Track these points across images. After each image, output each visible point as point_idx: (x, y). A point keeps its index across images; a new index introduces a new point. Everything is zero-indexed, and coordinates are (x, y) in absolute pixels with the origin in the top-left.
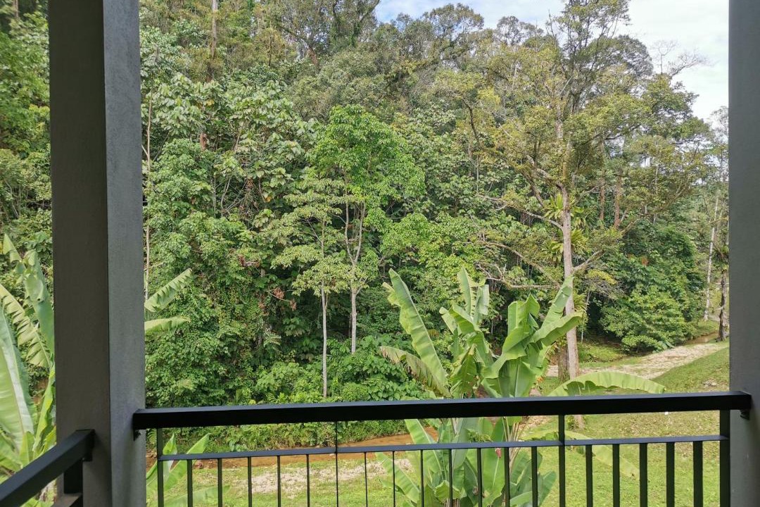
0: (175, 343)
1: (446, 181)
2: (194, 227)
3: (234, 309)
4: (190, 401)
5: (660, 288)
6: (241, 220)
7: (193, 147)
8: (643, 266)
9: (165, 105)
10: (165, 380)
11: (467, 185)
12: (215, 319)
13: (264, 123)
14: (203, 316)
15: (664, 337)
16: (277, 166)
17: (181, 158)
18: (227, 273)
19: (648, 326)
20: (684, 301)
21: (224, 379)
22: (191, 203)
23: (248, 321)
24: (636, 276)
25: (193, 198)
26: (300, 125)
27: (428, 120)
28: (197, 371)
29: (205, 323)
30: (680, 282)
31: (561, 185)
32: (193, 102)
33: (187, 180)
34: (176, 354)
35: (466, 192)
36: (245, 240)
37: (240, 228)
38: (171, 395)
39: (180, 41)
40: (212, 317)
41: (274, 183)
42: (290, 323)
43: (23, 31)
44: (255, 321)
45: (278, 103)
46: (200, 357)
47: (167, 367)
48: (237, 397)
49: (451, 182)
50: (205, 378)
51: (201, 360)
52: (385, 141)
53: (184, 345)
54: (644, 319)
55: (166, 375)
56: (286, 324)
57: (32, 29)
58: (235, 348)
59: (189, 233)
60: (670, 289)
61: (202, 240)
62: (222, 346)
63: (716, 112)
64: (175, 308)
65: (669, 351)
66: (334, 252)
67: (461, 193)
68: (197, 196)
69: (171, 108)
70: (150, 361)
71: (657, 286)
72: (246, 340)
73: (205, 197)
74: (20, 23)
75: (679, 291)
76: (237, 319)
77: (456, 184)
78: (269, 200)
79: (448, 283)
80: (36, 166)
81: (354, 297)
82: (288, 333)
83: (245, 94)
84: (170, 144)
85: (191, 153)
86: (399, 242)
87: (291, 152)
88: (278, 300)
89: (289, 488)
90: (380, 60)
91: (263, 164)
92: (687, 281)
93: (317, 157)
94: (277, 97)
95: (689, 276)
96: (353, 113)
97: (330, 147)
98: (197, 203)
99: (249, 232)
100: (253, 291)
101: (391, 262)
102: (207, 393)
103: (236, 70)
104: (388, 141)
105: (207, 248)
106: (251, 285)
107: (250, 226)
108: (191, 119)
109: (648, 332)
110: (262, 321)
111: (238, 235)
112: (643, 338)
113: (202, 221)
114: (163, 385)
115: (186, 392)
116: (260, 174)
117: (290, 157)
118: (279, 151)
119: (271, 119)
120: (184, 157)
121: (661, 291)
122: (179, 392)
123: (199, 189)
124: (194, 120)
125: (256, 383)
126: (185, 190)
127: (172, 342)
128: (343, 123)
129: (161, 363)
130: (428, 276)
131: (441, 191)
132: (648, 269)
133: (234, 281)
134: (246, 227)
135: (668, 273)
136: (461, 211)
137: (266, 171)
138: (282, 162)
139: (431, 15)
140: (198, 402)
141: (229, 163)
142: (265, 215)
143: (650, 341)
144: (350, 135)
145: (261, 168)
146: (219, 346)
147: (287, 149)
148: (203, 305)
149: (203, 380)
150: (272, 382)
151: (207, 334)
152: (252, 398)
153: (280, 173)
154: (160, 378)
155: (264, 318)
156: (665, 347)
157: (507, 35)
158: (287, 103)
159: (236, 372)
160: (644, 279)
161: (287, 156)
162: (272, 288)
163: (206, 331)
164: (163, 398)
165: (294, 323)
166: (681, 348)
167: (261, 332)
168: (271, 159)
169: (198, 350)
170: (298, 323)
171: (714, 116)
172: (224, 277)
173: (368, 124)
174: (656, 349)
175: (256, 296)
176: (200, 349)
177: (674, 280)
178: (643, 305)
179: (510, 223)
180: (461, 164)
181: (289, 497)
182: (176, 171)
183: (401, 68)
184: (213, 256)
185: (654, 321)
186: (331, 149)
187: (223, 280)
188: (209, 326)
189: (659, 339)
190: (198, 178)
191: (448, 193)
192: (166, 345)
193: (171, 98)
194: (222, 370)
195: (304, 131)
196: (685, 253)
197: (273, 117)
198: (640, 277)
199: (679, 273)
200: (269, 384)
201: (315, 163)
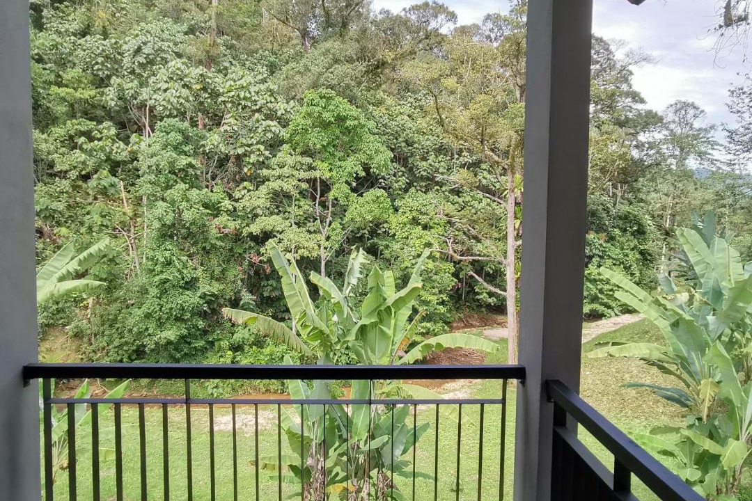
0: (160, 299)
1: (424, 159)
2: (177, 197)
3: (213, 271)
4: (173, 350)
5: (614, 262)
6: (224, 192)
7: (182, 126)
8: (600, 242)
9: (159, 89)
10: (151, 331)
11: (442, 163)
12: (196, 280)
13: (249, 104)
14: (185, 276)
15: (614, 305)
16: (257, 144)
17: (169, 136)
18: (207, 239)
19: (600, 296)
20: (635, 274)
21: (205, 332)
22: (177, 176)
23: (227, 281)
24: (594, 251)
25: (179, 171)
26: (281, 107)
27: (417, 104)
28: (179, 324)
29: (187, 283)
30: (633, 257)
31: (506, 167)
32: (185, 86)
33: (174, 155)
34: (161, 309)
35: (441, 170)
36: (225, 210)
37: (222, 199)
38: (156, 343)
39: (191, 31)
40: (193, 278)
41: (253, 158)
42: (268, 285)
43: (53, 19)
44: (234, 282)
45: (263, 87)
46: (181, 312)
47: (153, 319)
48: (216, 348)
49: (429, 161)
50: (186, 331)
51: (182, 315)
52: (352, 123)
53: (168, 301)
54: (597, 289)
55: (152, 326)
56: (264, 286)
57: (62, 18)
58: (215, 306)
59: (173, 203)
60: (623, 263)
61: (185, 209)
62: (202, 303)
63: (671, 106)
64: (159, 269)
65: (616, 318)
66: (310, 222)
67: (437, 170)
68: (183, 170)
69: (165, 91)
70: (138, 314)
71: (611, 260)
72: (225, 299)
73: (191, 171)
74: (51, 13)
75: (631, 266)
76: (217, 280)
77: (433, 164)
78: (249, 174)
79: (413, 253)
80: (56, 140)
81: (323, 263)
82: (266, 294)
83: (237, 79)
84: (161, 124)
85: (180, 131)
86: (360, 215)
87: (271, 131)
88: (255, 263)
89: (248, 427)
90: (363, 49)
91: (244, 141)
92: (638, 256)
93: (290, 137)
94: (264, 81)
95: (642, 253)
96: (324, 97)
97: (301, 127)
98: (182, 176)
99: (229, 202)
100: (233, 256)
101: (367, 232)
102: (190, 343)
103: (244, 57)
104: (356, 122)
105: (188, 216)
106: (231, 250)
107: (231, 197)
108: (182, 100)
109: (600, 300)
110: (240, 283)
111: (219, 205)
112: (596, 306)
113: (185, 192)
114: (149, 335)
115: (169, 343)
116: (240, 151)
117: (269, 135)
118: (260, 130)
119: (256, 101)
120: (173, 134)
121: (614, 264)
122: (163, 342)
123: (184, 164)
124: (183, 102)
125: (233, 335)
126: (172, 164)
127: (157, 298)
128: (314, 105)
129: (148, 316)
130: (396, 246)
131: (418, 169)
132: (604, 245)
133: (213, 246)
134: (227, 198)
135: (622, 249)
136: (436, 188)
137: (247, 148)
138: (262, 140)
139: (410, 10)
140: (181, 351)
141: (214, 140)
142: (245, 188)
143: (601, 309)
144: (319, 117)
145: (243, 145)
146: (198, 303)
147: (268, 128)
148: (185, 266)
149: (184, 332)
150: (247, 336)
151: (187, 293)
152: (230, 350)
153: (259, 150)
154: (147, 329)
155: (242, 280)
156: (613, 314)
157: (491, 30)
158: (272, 87)
159: (217, 326)
160: (601, 254)
161: (267, 135)
162: (250, 253)
163: (188, 289)
164: (149, 346)
165: (271, 285)
166: (627, 315)
167: (239, 291)
168: (252, 138)
169: (179, 306)
170: (275, 285)
171: (671, 109)
172: (205, 242)
173: (337, 107)
174: (605, 316)
175: (235, 260)
176: (181, 305)
177: (627, 255)
178: (597, 277)
179: (481, 199)
180: (440, 144)
181: (245, 435)
182: (165, 147)
183: (381, 57)
184: (194, 223)
185: (606, 291)
186: (303, 129)
187: (204, 245)
188: (190, 285)
189: (609, 307)
190: (185, 153)
191: (425, 170)
192: (152, 301)
193: (166, 82)
194: (201, 324)
195: (284, 112)
196: (640, 232)
197: (257, 99)
198: (597, 252)
199: (633, 249)
200: (243, 338)
201: (290, 141)
